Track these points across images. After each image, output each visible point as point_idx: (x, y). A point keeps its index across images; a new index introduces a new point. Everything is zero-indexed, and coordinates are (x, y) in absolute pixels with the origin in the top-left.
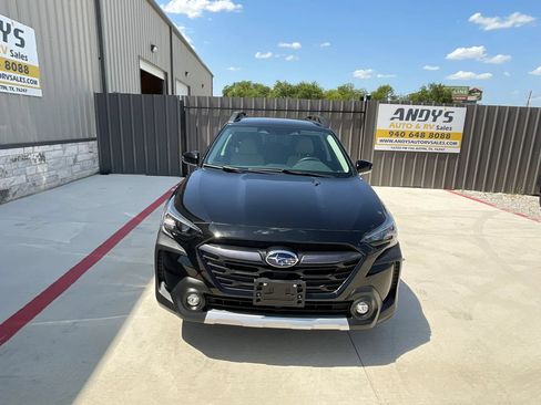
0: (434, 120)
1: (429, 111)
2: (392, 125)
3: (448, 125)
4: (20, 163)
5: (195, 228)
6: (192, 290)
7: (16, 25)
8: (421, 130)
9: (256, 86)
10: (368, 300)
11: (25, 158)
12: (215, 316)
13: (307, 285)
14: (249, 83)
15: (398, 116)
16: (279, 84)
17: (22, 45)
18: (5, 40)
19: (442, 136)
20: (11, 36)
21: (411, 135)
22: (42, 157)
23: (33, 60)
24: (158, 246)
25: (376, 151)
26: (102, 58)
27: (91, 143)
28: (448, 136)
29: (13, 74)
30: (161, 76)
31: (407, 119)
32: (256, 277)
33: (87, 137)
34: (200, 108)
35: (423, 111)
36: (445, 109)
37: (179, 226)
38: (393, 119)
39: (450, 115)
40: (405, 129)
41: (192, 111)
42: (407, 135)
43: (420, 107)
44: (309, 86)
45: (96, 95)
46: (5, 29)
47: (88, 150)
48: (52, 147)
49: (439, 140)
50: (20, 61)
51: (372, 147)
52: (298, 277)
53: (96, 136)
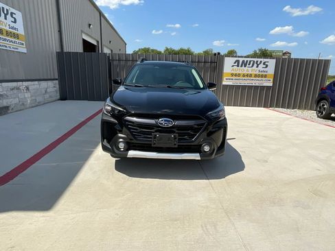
0: (257, 67)
2: (233, 69)
3: (265, 69)
4: (15, 91)
5: (122, 110)
6: (121, 140)
7: (12, 10)
8: (250, 72)
9: (153, 50)
10: (210, 144)
11: (18, 89)
12: (132, 153)
13: (179, 136)
14: (148, 49)
15: (236, 64)
16: (167, 49)
17: (15, 22)
18: (6, 19)
19: (262, 76)
20: (9, 16)
21: (244, 76)
22: (27, 88)
23: (21, 31)
24: (102, 120)
25: (224, 85)
26: (60, 31)
27: (54, 81)
28: (266, 76)
29: (10, 39)
30: (95, 43)
31: (241, 66)
32: (153, 132)
33: (53, 78)
34: (119, 60)
35: (250, 61)
36: (263, 60)
37: (113, 109)
40: (240, 72)
41: (115, 62)
42: (241, 75)
43: (249, 59)
44: (186, 51)
45: (57, 53)
46: (5, 12)
47: (53, 85)
48: (33, 83)
49: (260, 79)
50: (14, 31)
51: (221, 83)
52: (174, 132)
53: (57, 77)
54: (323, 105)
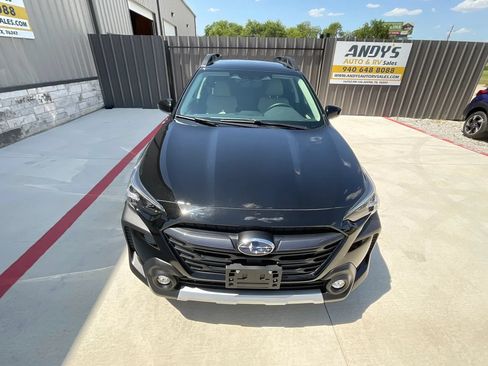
0: (383, 56)
1: (379, 47)
2: (346, 61)
3: (394, 60)
4: (27, 104)
5: (159, 206)
8: (370, 65)
12: (188, 293)
13: (284, 270)
15: (352, 52)
16: (250, 23)
19: (388, 70)
21: (361, 70)
22: (48, 97)
24: (122, 222)
25: (331, 85)
27: (92, 82)
28: (393, 70)
31: (360, 55)
32: (228, 264)
33: (88, 76)
34: (182, 47)
35: (373, 47)
36: (393, 45)
38: (347, 55)
39: (397, 50)
40: (357, 65)
41: (175, 51)
43: (372, 44)
44: (274, 24)
45: (90, 36)
47: (91, 88)
48: (56, 87)
49: (384, 74)
51: (328, 81)
52: (274, 263)
53: (96, 75)
54: (478, 119)
